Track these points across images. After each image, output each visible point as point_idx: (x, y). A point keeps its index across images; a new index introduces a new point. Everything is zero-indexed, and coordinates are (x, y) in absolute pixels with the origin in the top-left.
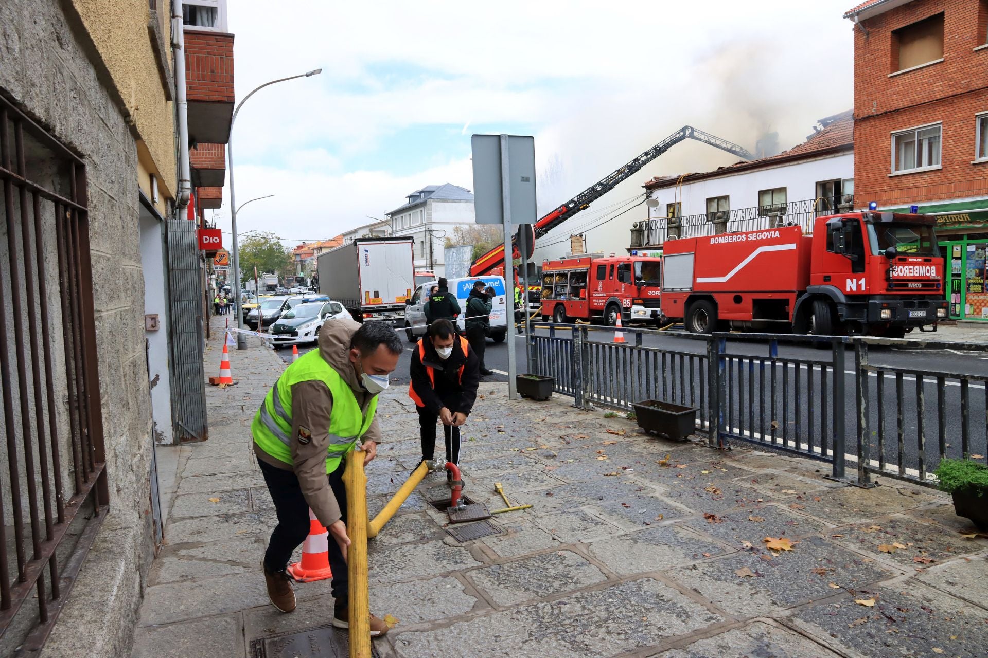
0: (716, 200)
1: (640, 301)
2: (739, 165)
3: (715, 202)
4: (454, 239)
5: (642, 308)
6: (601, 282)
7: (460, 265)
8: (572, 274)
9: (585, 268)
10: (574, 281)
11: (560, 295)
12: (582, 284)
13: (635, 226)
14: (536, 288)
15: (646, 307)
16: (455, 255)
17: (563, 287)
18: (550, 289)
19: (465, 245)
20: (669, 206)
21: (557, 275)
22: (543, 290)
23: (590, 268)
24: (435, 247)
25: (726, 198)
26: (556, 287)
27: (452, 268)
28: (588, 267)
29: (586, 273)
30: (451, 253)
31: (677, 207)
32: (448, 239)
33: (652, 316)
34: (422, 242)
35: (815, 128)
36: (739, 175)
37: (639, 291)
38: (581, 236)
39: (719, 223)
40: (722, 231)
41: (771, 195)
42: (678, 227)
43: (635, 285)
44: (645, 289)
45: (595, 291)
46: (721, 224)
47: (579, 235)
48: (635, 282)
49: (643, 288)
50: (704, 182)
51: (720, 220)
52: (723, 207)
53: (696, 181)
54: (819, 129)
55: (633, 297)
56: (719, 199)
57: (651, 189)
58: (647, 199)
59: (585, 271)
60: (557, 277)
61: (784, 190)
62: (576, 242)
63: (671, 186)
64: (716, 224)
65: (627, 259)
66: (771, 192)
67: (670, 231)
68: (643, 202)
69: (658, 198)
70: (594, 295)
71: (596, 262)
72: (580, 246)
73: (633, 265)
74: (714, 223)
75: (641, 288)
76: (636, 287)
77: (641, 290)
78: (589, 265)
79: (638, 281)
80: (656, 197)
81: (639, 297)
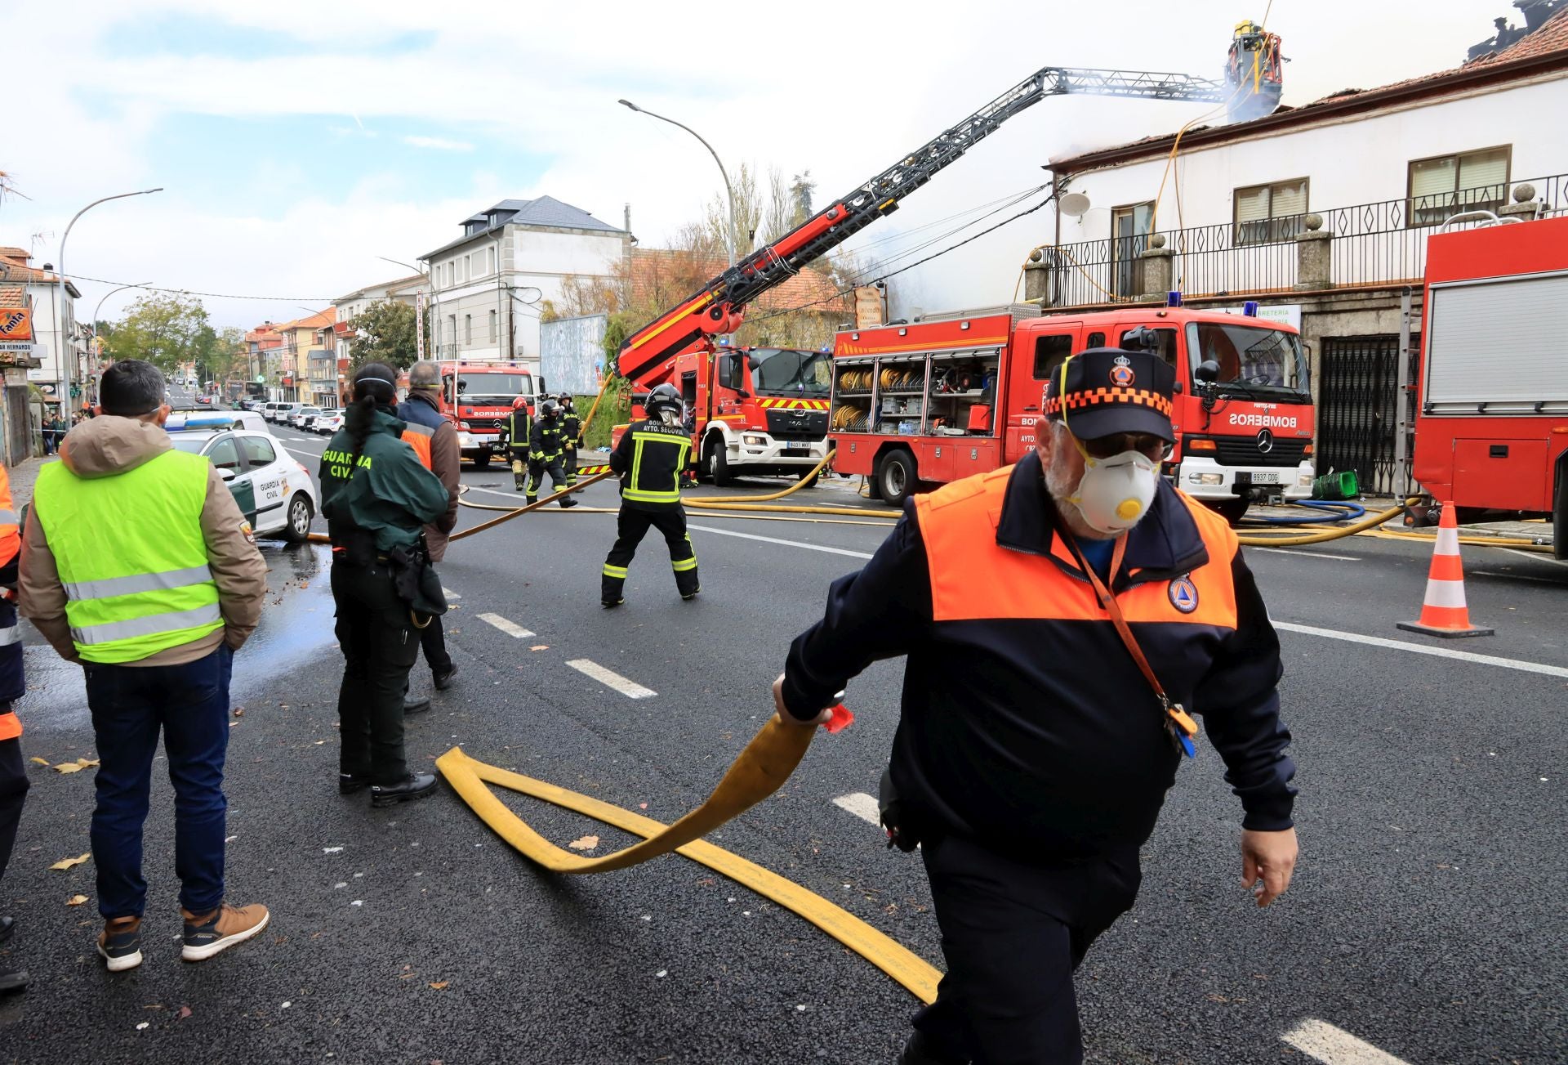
0: (1266, 192)
1: (1208, 445)
2: (1347, 97)
3: (1263, 198)
4: (561, 305)
5: (1209, 465)
6: (1049, 387)
7: (574, 356)
8: (937, 363)
9: (987, 347)
10: (942, 383)
11: (896, 421)
12: (976, 392)
13: (1035, 259)
14: (795, 403)
15: (1221, 461)
16: (562, 336)
17: (902, 401)
18: (862, 406)
19: (583, 315)
20: (1116, 211)
21: (884, 366)
22: (837, 407)
23: (1010, 346)
24: (519, 321)
25: (1300, 184)
26: (880, 398)
27: (557, 365)
28: (1001, 342)
29: (995, 359)
30: (554, 334)
31: (1140, 215)
32: (548, 304)
33: (1235, 489)
34: (493, 311)
36: (1344, 123)
37: (1209, 414)
38: (881, 286)
39: (1314, 240)
40: (1321, 262)
41: (1455, 169)
42: (1168, 257)
43: (1193, 393)
44: (1225, 407)
45: (1027, 411)
46: (1318, 242)
47: (875, 285)
48: (1192, 383)
49: (1219, 404)
50: (1228, 147)
51: (1315, 232)
52: (1287, 206)
53: (1203, 147)
54: (1508, 28)
55: (1185, 430)
56: (1274, 189)
57: (1065, 174)
58: (1056, 195)
59: (993, 353)
60: (884, 372)
61: (1502, 153)
62: (868, 301)
63: (1126, 163)
64: (1305, 244)
65: (1159, 315)
66: (1453, 163)
67: (1147, 267)
68: (1042, 205)
69: (1085, 192)
70: (1024, 422)
71: (1029, 327)
72: (877, 309)
73: (1183, 332)
74: (1298, 242)
75: (1213, 404)
76: (1198, 399)
77: (1214, 410)
78: (1006, 339)
79: (1204, 384)
80: (1080, 192)
81: (1206, 431)
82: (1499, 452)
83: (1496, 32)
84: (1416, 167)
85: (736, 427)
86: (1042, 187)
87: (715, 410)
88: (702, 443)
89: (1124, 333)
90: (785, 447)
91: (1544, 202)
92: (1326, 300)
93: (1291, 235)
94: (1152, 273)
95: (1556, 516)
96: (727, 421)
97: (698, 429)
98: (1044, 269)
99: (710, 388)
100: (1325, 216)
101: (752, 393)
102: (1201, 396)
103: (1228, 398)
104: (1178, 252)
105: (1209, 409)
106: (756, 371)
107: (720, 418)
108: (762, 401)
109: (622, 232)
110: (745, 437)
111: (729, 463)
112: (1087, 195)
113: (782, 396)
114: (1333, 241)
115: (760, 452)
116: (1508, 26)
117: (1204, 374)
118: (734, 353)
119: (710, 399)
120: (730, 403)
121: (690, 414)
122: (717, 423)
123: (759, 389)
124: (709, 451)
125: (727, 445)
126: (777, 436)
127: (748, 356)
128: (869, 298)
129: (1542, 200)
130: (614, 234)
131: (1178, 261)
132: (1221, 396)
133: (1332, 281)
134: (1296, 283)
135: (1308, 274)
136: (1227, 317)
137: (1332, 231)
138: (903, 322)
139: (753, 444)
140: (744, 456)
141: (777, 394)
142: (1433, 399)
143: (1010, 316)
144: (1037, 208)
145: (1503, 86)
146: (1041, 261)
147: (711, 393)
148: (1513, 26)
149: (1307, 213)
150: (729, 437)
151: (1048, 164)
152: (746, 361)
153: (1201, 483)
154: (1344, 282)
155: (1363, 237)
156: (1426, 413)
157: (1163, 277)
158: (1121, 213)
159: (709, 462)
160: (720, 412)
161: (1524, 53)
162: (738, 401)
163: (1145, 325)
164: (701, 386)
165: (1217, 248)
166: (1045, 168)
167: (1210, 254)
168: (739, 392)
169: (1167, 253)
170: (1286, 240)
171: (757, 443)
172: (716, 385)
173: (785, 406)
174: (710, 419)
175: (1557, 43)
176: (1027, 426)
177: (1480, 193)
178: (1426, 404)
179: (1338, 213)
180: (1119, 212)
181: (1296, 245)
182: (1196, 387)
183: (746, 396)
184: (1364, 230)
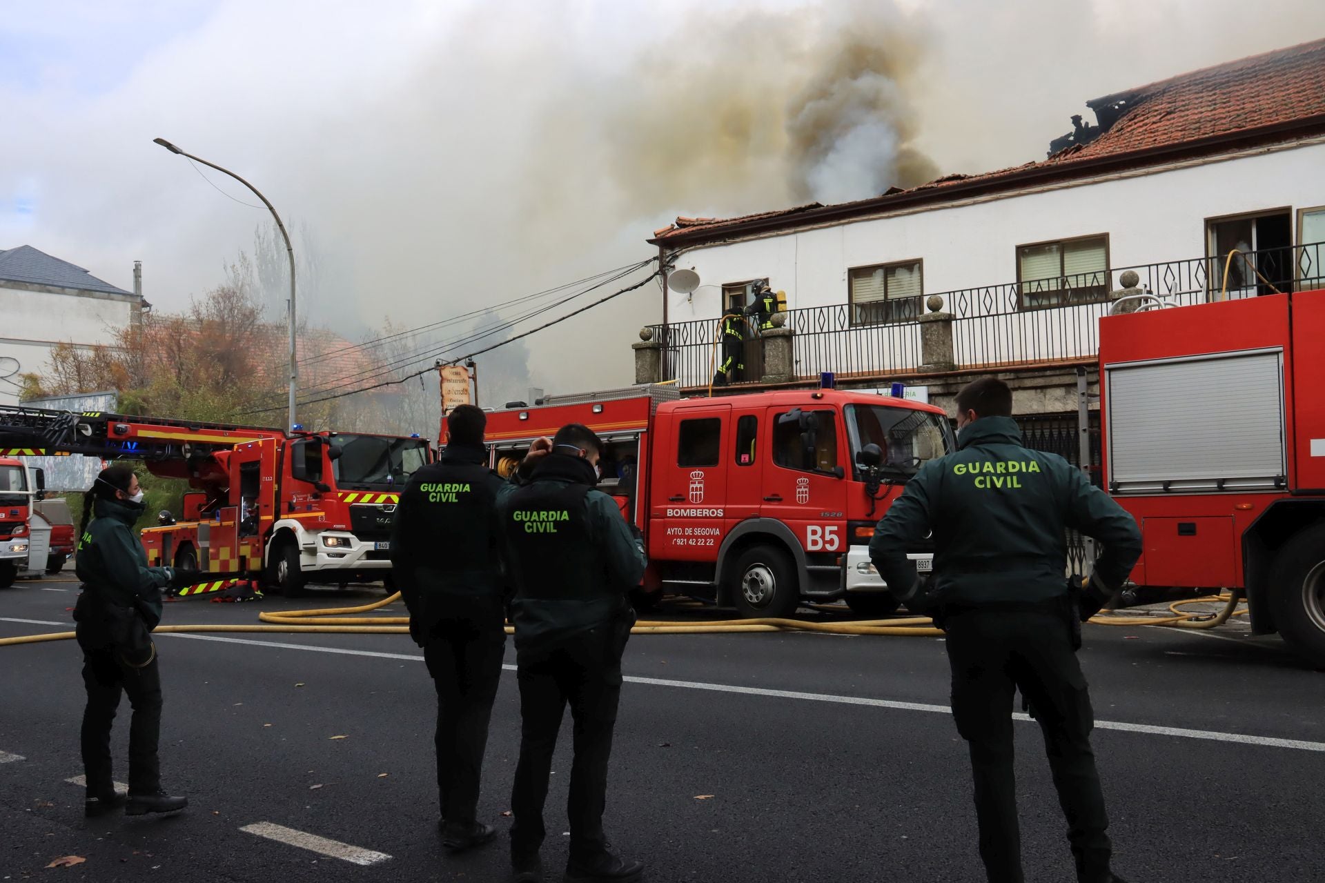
0: (880, 272)
2: (951, 183)
3: (878, 279)
6: (697, 474)
9: (624, 432)
12: (613, 482)
13: (645, 337)
14: (383, 497)
20: (727, 288)
21: (500, 455)
23: (650, 431)
25: (913, 266)
28: (641, 425)
29: (633, 444)
32: (32, 379)
35: (1076, 120)
36: (953, 207)
37: (873, 499)
38: (471, 364)
39: (936, 321)
40: (944, 343)
41: (1059, 255)
42: (789, 337)
43: (855, 478)
44: (888, 492)
45: (673, 501)
46: (940, 323)
47: (462, 363)
48: (854, 468)
49: (883, 489)
50: (841, 227)
51: (936, 313)
52: (903, 287)
53: (815, 226)
54: (1083, 125)
55: (849, 517)
56: (890, 269)
57: (672, 249)
58: (662, 272)
59: (632, 437)
60: (501, 461)
61: (1100, 241)
62: (456, 381)
63: (737, 240)
64: (927, 325)
65: (815, 397)
66: (1057, 249)
67: (767, 348)
68: (648, 280)
69: (693, 268)
70: (670, 513)
71: (670, 410)
72: (465, 391)
73: (841, 414)
74: (921, 323)
75: (877, 489)
76: (860, 485)
77: (878, 495)
78: (645, 423)
79: (865, 468)
80: (689, 268)
81: (871, 518)
82: (1187, 530)
83: (1073, 129)
84: (1025, 252)
85: (311, 526)
86: (647, 262)
87: (284, 506)
88: (267, 547)
89: (778, 416)
90: (372, 549)
91: (1148, 288)
92: (952, 382)
93: (912, 315)
94: (773, 355)
95: (1248, 592)
96: (301, 520)
97: (262, 530)
98: (655, 349)
99: (279, 481)
100: (945, 298)
101: (333, 487)
102: (864, 481)
103: (890, 483)
104: (798, 332)
105: (873, 494)
106: (336, 461)
107: (290, 516)
108: (345, 496)
109: (131, 295)
110: (325, 539)
111: (303, 569)
112: (695, 271)
113: (368, 489)
114: (954, 323)
115: (342, 555)
116: (1083, 123)
117: (865, 457)
118: (311, 440)
119: (278, 494)
120: (305, 498)
121: (249, 512)
122: (289, 522)
123: (340, 481)
124: (276, 557)
125: (301, 547)
126: (362, 537)
127: (328, 443)
128: (454, 377)
129: (1146, 286)
130: (120, 297)
131: (799, 343)
132: (883, 481)
133: (956, 363)
134: (920, 364)
135: (932, 355)
136: (879, 399)
137: (953, 313)
138: (522, 404)
139: (333, 546)
140: (324, 560)
141: (362, 489)
142: (1119, 478)
143: (650, 398)
144: (642, 284)
145: (1097, 179)
146: (652, 340)
147: (280, 487)
148: (1087, 124)
149: (922, 296)
150: (303, 538)
151: (654, 237)
152: (326, 448)
153: (869, 573)
154: (967, 363)
155: (983, 319)
156: (1112, 493)
157: (784, 358)
158: (733, 292)
159: (277, 569)
160: (291, 509)
161: (1110, 149)
162: (315, 496)
163: (799, 407)
164: (267, 479)
165: (838, 328)
166: (650, 242)
167: (832, 335)
168: (317, 485)
169: (787, 333)
170: (907, 320)
171: (339, 545)
172: (287, 478)
173: (372, 500)
174: (277, 518)
175: (1137, 142)
176: (673, 517)
177: (1090, 278)
178: (1112, 485)
179: (958, 295)
180: (730, 290)
181: (919, 326)
182: (859, 472)
183: (326, 489)
184: (984, 313)
